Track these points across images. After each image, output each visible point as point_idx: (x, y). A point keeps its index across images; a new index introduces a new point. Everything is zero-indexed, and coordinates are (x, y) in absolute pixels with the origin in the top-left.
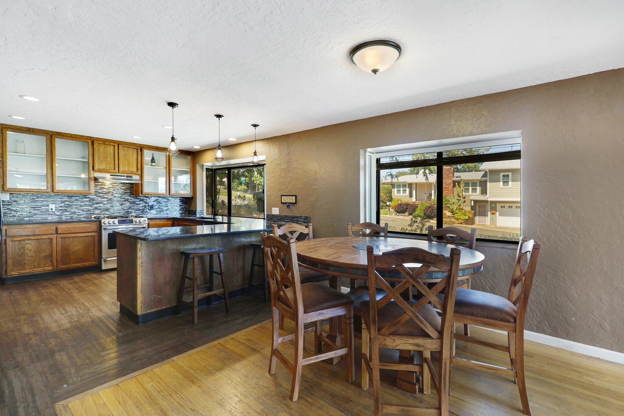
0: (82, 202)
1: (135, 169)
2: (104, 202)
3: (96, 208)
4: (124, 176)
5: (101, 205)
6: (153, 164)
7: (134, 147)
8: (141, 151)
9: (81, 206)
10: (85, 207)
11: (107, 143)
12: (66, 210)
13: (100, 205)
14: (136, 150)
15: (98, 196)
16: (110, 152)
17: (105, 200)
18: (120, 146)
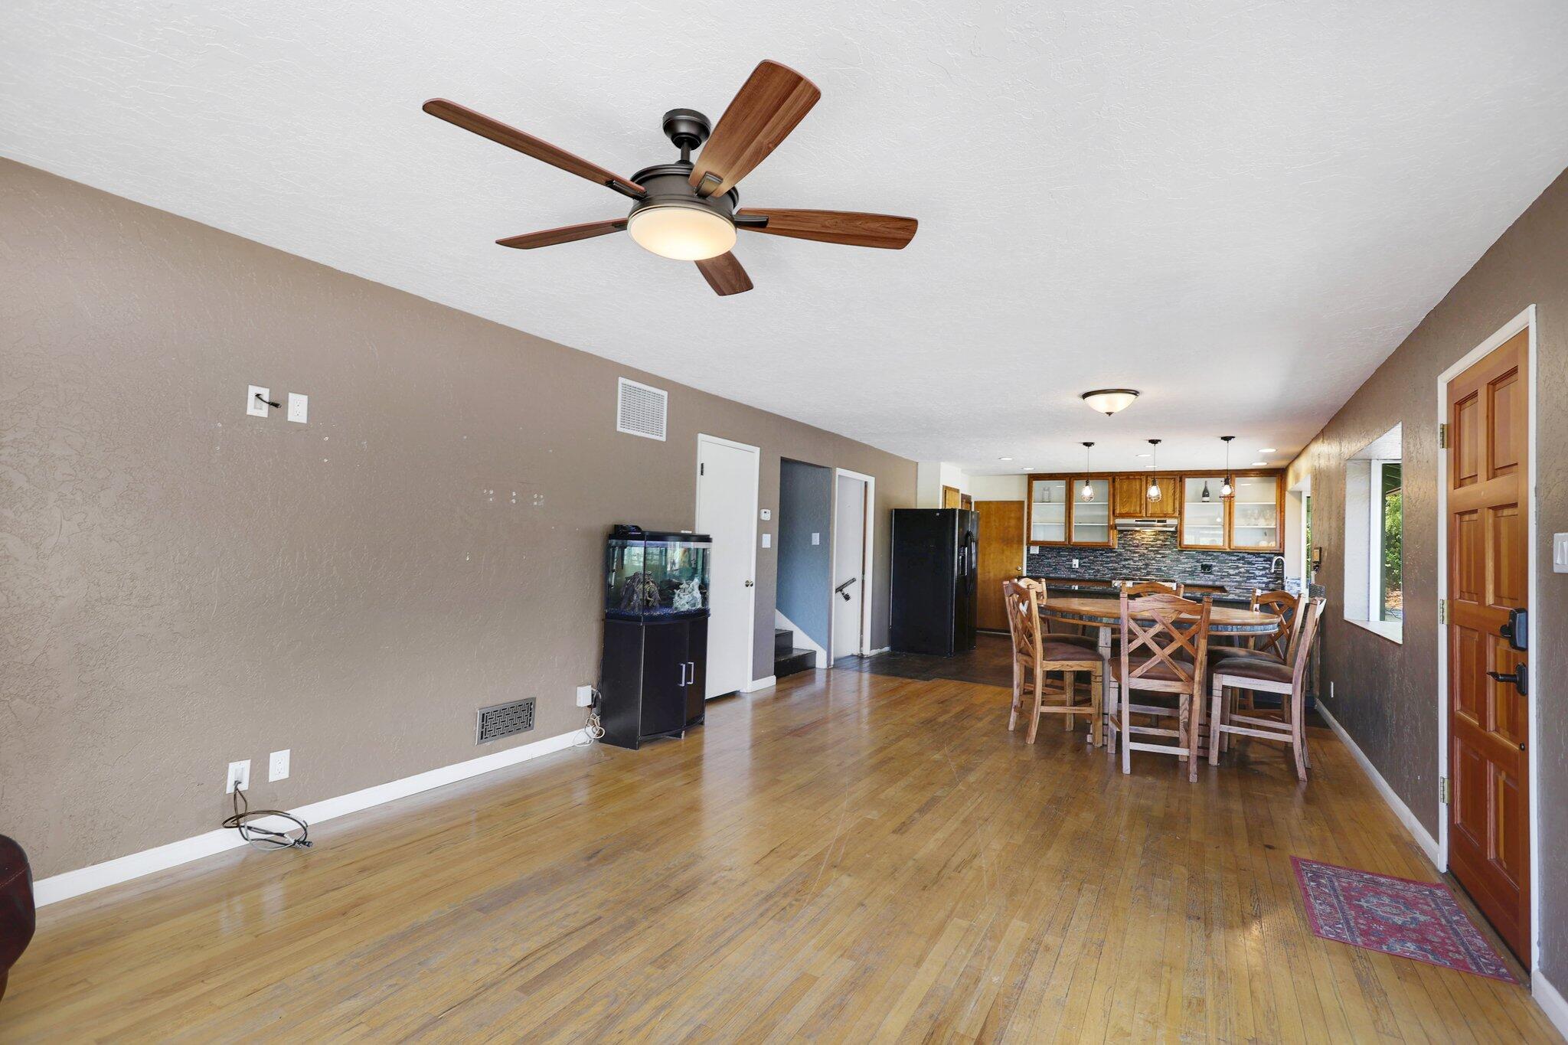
0: (1107, 557)
1: (1170, 511)
2: (1135, 559)
3: (1124, 566)
4: (1154, 521)
5: (1131, 562)
6: (1206, 499)
7: (1169, 477)
8: (1181, 481)
9: (1107, 563)
10: (1111, 565)
11: (1131, 477)
12: (1089, 567)
13: (1129, 562)
14: (1172, 481)
15: (1128, 550)
16: (1136, 490)
17: (1137, 555)
18: (1149, 478)
